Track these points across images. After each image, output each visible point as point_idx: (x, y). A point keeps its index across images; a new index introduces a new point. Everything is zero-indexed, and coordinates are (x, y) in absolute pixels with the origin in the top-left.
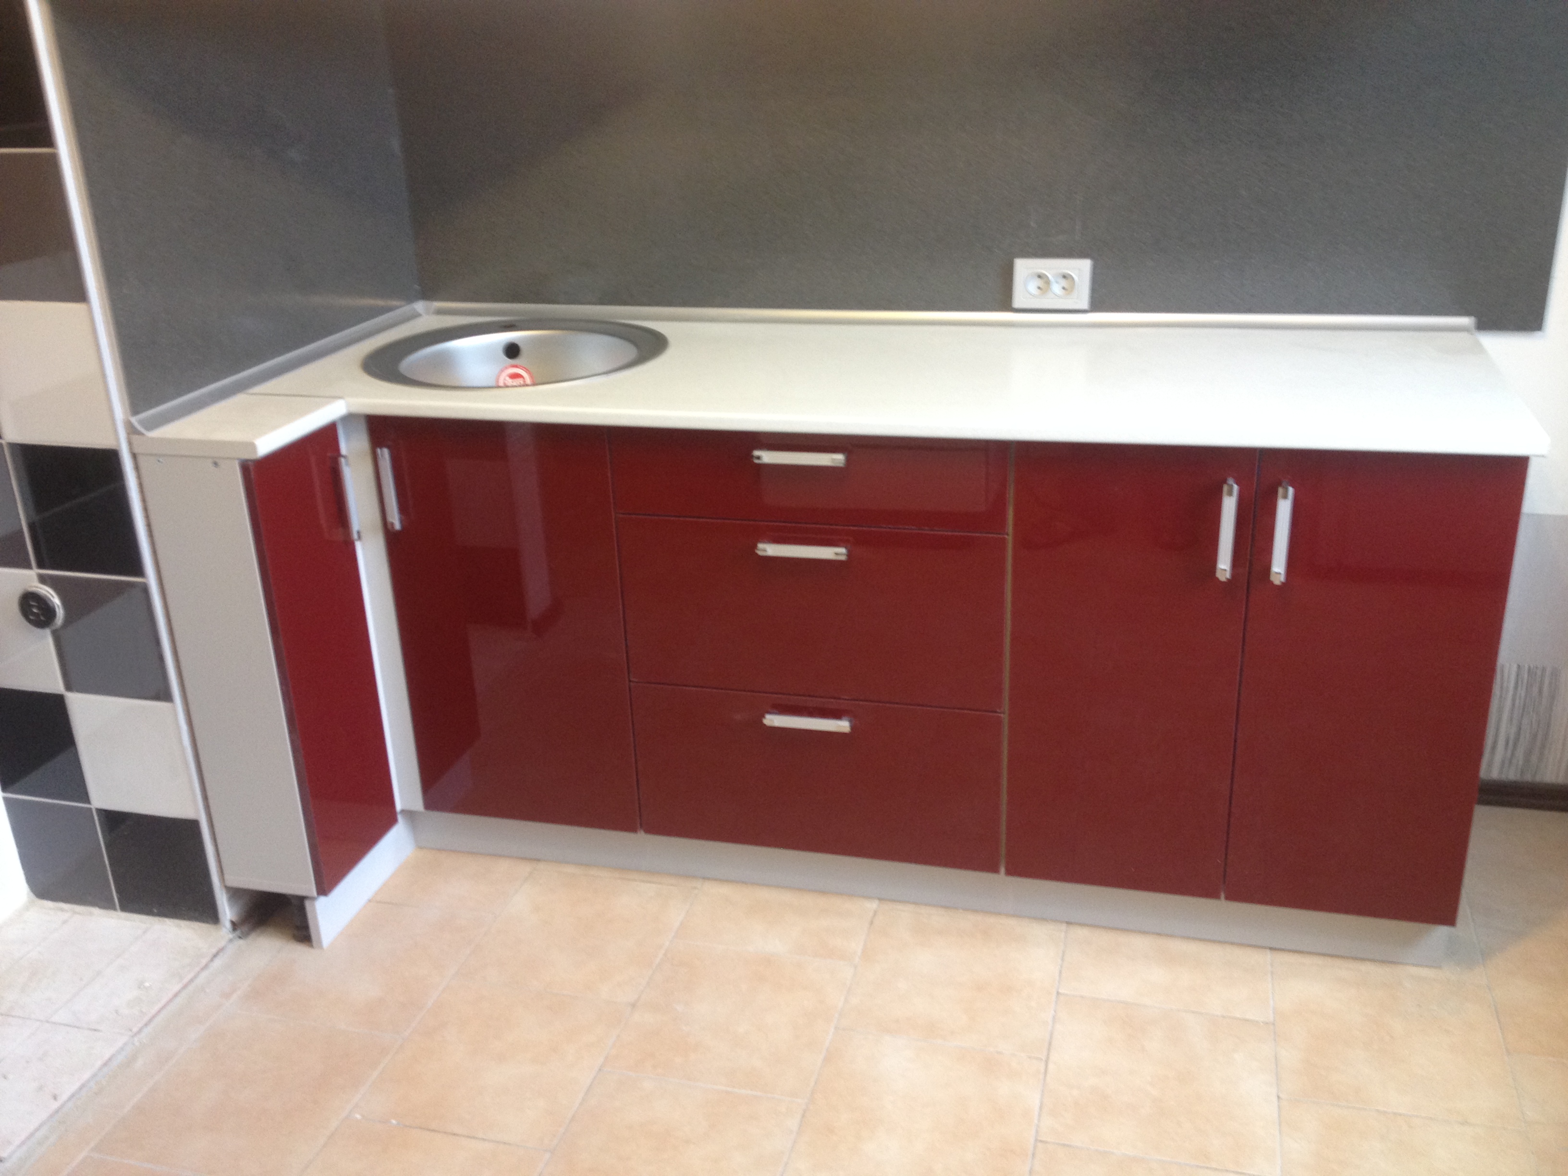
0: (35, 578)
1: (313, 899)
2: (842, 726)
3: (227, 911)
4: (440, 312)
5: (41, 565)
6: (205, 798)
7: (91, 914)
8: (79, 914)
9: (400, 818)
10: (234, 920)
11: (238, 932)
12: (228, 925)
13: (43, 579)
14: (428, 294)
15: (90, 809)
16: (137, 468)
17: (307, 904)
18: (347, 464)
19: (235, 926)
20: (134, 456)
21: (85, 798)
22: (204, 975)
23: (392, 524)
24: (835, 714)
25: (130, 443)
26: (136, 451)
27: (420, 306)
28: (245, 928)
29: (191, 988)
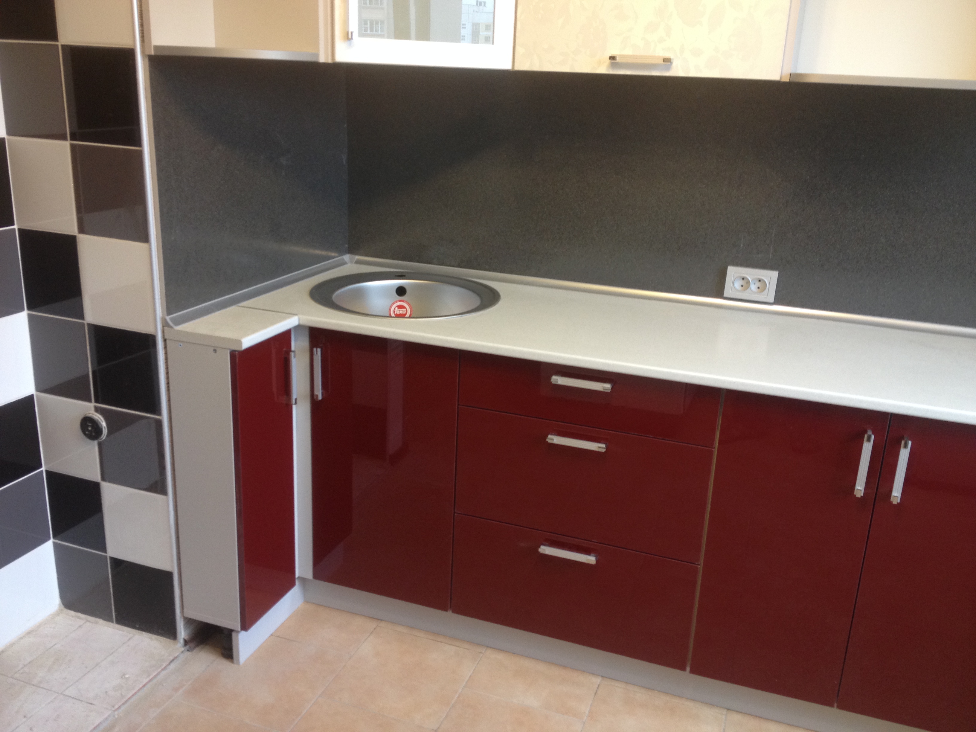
0: (93, 408)
1: (238, 632)
2: (591, 559)
3: (182, 632)
4: (358, 262)
5: (97, 401)
6: (179, 559)
7: (97, 623)
8: (90, 622)
9: (297, 582)
10: (186, 638)
11: (188, 647)
12: (182, 641)
13: (97, 409)
14: (352, 250)
15: (106, 557)
16: (165, 347)
17: (234, 634)
18: (295, 357)
19: (186, 642)
20: (165, 340)
21: (104, 549)
22: (164, 673)
23: (317, 396)
24: (587, 551)
25: (163, 332)
26: (166, 337)
27: (347, 257)
28: (192, 645)
29: (155, 681)
